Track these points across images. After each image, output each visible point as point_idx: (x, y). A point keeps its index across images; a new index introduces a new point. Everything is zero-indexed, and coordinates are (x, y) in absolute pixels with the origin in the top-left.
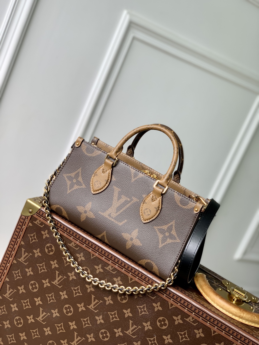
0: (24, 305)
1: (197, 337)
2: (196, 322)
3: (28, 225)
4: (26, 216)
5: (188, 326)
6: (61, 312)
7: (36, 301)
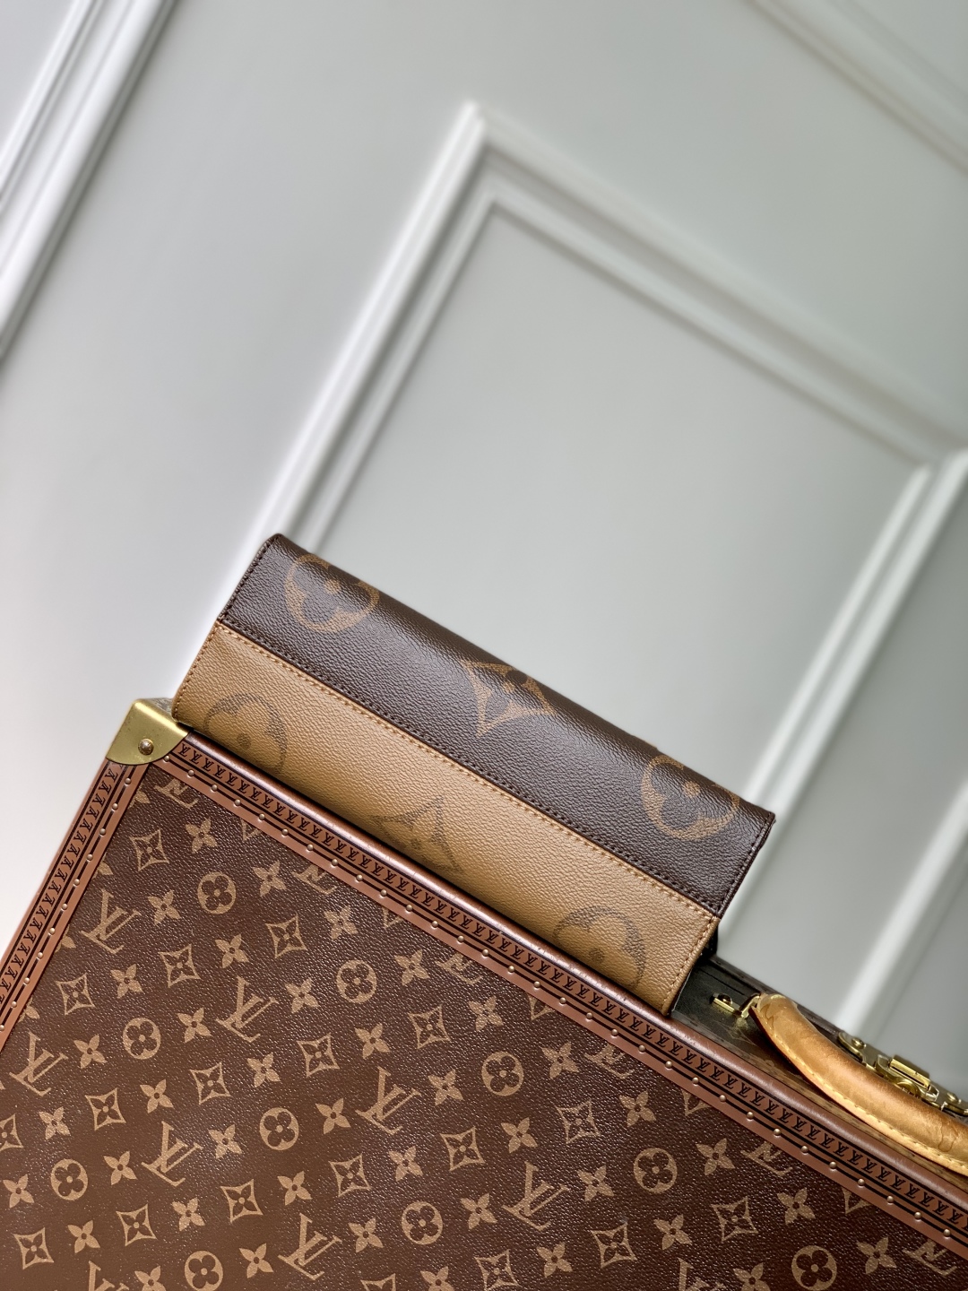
0: (96, 1112)
1: (788, 1222)
2: (784, 1163)
3: (133, 801)
4: (127, 765)
5: (755, 1180)
6: (246, 1135)
7: (149, 1098)
